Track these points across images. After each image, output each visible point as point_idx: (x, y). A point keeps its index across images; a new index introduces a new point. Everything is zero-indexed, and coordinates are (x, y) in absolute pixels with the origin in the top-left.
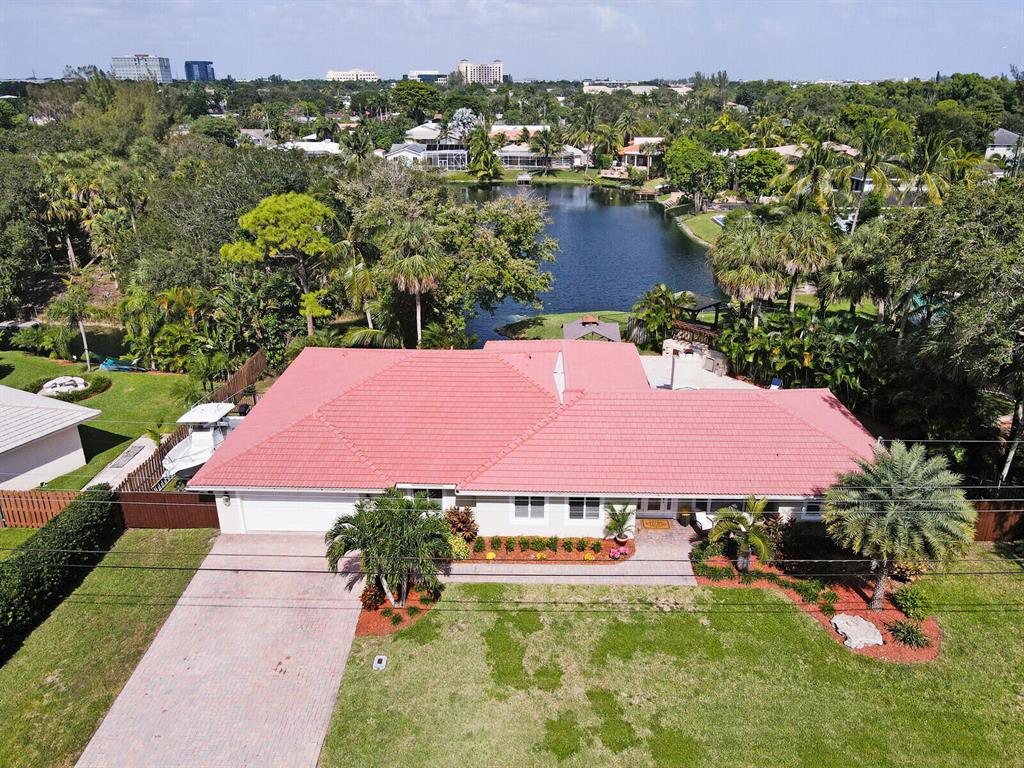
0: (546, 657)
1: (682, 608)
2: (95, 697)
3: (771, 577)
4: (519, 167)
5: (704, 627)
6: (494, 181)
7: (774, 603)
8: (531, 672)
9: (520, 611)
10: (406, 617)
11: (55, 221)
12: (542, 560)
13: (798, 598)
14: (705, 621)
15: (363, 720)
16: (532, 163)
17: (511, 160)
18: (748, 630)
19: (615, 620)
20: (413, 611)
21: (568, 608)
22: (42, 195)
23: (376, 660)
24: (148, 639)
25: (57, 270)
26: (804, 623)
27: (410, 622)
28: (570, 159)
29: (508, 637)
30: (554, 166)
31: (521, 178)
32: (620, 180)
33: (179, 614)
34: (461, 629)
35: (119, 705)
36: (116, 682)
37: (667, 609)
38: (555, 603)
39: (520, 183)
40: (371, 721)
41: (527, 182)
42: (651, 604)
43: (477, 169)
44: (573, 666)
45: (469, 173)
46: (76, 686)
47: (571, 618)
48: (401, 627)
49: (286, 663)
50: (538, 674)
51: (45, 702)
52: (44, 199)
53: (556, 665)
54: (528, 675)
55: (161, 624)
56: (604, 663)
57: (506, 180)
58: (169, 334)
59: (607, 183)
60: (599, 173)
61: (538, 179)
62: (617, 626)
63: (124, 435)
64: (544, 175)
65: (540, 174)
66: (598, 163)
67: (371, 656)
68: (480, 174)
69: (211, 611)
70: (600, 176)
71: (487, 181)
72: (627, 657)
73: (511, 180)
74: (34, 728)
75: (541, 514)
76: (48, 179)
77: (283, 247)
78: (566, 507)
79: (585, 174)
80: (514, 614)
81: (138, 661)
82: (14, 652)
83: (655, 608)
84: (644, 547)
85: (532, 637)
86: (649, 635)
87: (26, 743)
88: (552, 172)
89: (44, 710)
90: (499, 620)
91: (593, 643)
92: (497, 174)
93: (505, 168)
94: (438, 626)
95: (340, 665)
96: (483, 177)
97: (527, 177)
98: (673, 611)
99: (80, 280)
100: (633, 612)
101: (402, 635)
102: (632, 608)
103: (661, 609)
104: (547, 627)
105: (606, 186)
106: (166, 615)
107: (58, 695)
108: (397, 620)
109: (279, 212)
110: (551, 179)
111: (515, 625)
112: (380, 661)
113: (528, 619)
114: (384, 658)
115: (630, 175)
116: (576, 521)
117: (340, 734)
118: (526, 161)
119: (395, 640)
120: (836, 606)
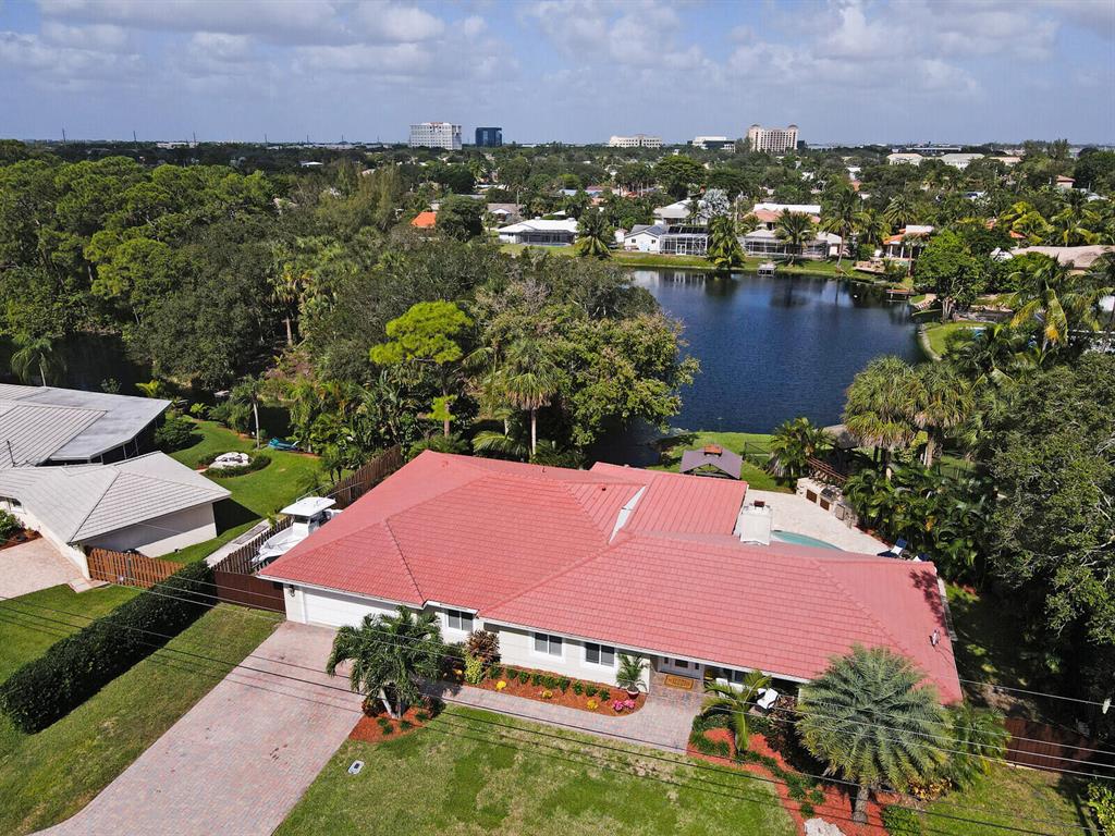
0: (499, 796)
1: (657, 776)
2: (129, 747)
3: (769, 763)
4: (763, 254)
5: (669, 800)
6: (733, 268)
7: (756, 792)
8: (479, 807)
9: (502, 745)
10: (398, 730)
11: (277, 302)
12: (547, 699)
13: (785, 790)
14: (673, 795)
15: (318, 816)
16: (781, 250)
17: (757, 246)
18: (713, 814)
19: (585, 773)
20: (406, 725)
21: (545, 751)
22: (269, 280)
23: (354, 764)
24: (189, 706)
25: (277, 346)
26: (776, 820)
27: (400, 734)
28: (824, 247)
29: (477, 768)
30: (805, 255)
31: (763, 267)
32: (875, 274)
33: (223, 688)
34: (439, 751)
35: (142, 758)
36: (149, 738)
37: (642, 773)
38: (537, 744)
39: (762, 272)
40: (322, 819)
41: (769, 272)
42: (628, 765)
43: (715, 255)
44: (520, 810)
45: (708, 259)
46: (121, 734)
47: (543, 763)
48: (390, 738)
49: (282, 749)
50: (485, 810)
51: (95, 743)
52: (270, 284)
53: (505, 805)
54: (475, 808)
55: (204, 694)
56: (550, 814)
57: (747, 268)
58: (323, 423)
59: (860, 276)
60: (854, 265)
61: (783, 269)
62: (584, 780)
63: (257, 513)
64: (790, 265)
65: (786, 263)
66: (857, 254)
67: (351, 760)
68: (719, 261)
69: (248, 690)
70: (855, 268)
71: (726, 269)
72: (575, 813)
73: (752, 269)
74: (78, 762)
75: (559, 652)
76: (276, 266)
77: (418, 353)
78: (582, 650)
79: (838, 266)
80: (493, 747)
81: (174, 723)
82: (92, 695)
83: (630, 770)
84: (654, 704)
85: (499, 773)
86: (609, 797)
87: (67, 774)
88: (799, 262)
89: (91, 749)
90: (477, 750)
91: (551, 792)
92: (737, 261)
93: (748, 254)
94: (420, 744)
95: (322, 762)
96: (722, 264)
97: (770, 266)
98: (646, 776)
99: (291, 356)
100: (607, 768)
101: (387, 746)
102: (608, 765)
103: (636, 772)
104: (516, 766)
105: (860, 280)
106: (212, 686)
107: (106, 739)
108: (389, 730)
109: (419, 321)
110: (797, 270)
111: (488, 759)
112: (357, 766)
113: (503, 755)
114: (361, 763)
115: (887, 269)
116: (591, 665)
117: (293, 824)
118: (771, 248)
119: (378, 749)
120: (818, 809)
